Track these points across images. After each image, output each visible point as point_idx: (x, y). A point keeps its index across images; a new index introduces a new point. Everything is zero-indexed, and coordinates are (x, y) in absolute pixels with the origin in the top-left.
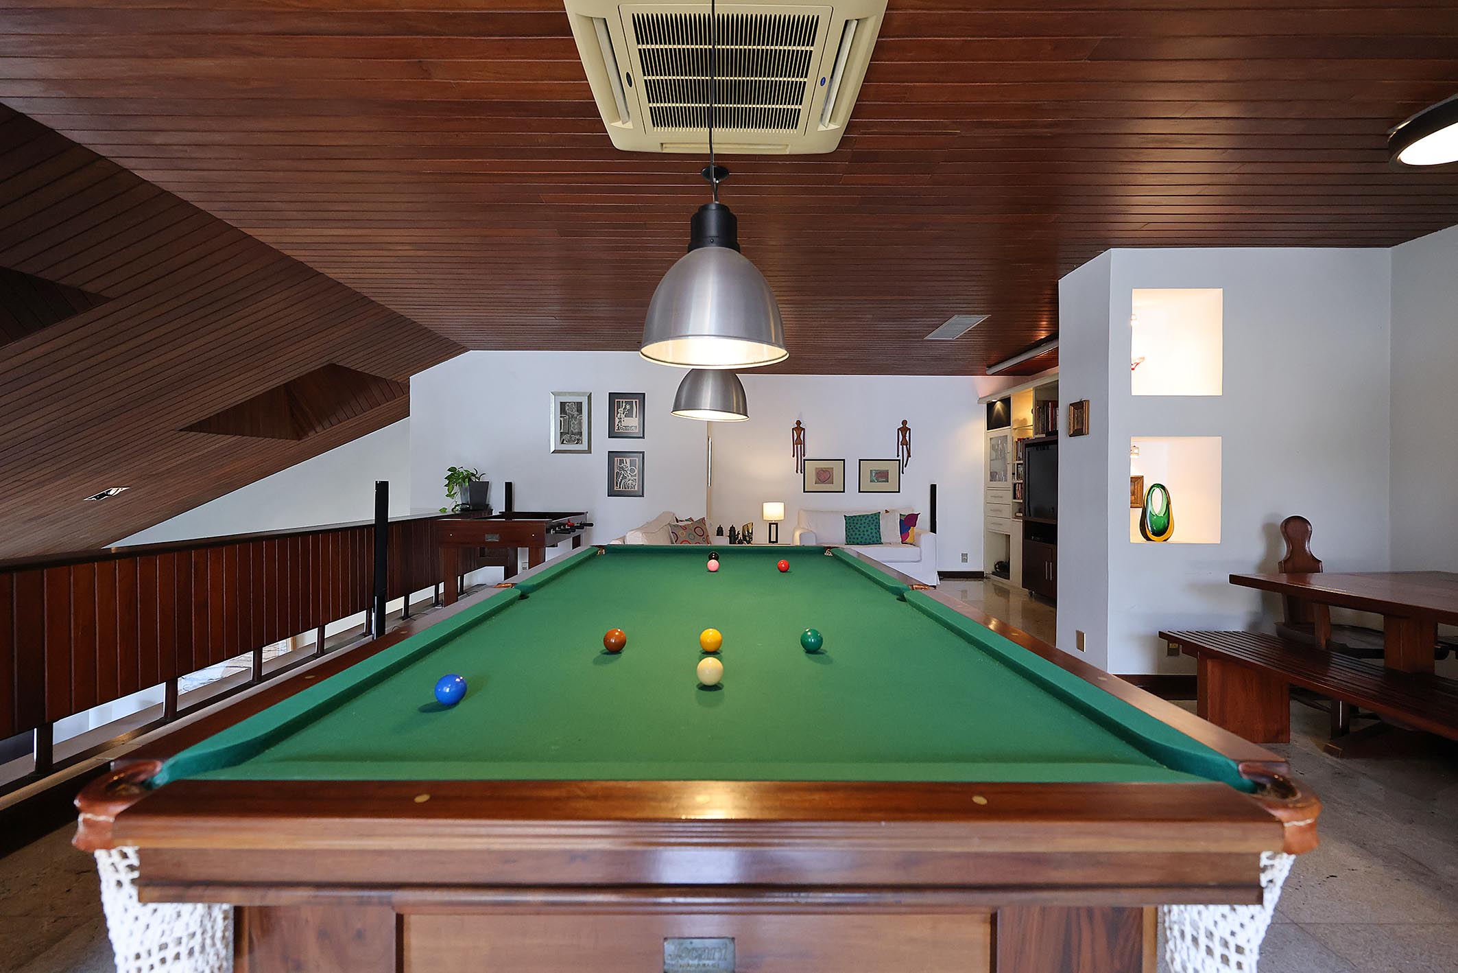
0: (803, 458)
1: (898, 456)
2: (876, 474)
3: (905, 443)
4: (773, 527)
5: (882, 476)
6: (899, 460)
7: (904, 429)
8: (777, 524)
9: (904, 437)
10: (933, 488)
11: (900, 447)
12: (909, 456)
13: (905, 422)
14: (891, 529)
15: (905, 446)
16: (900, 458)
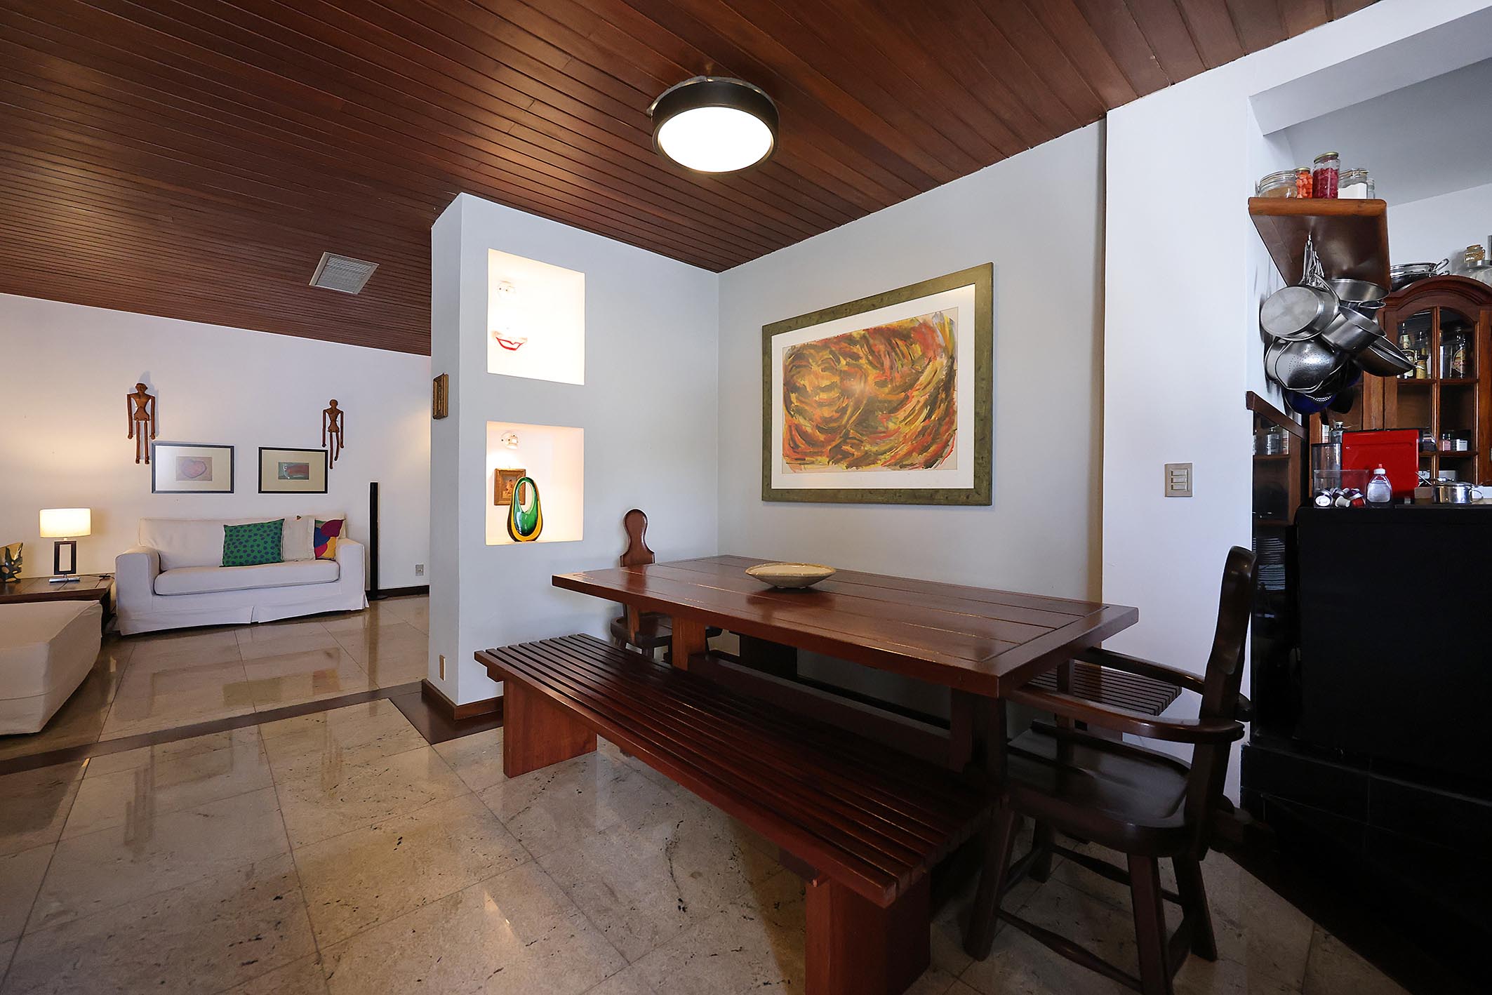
0: (150, 441)
1: (324, 445)
2: (288, 468)
3: (334, 429)
4: (65, 552)
5: (301, 471)
6: (326, 451)
7: (334, 411)
8: (74, 545)
9: (334, 421)
10: (374, 487)
11: (328, 434)
12: (340, 444)
13: (334, 403)
14: (298, 541)
15: (334, 434)
16: (328, 448)
